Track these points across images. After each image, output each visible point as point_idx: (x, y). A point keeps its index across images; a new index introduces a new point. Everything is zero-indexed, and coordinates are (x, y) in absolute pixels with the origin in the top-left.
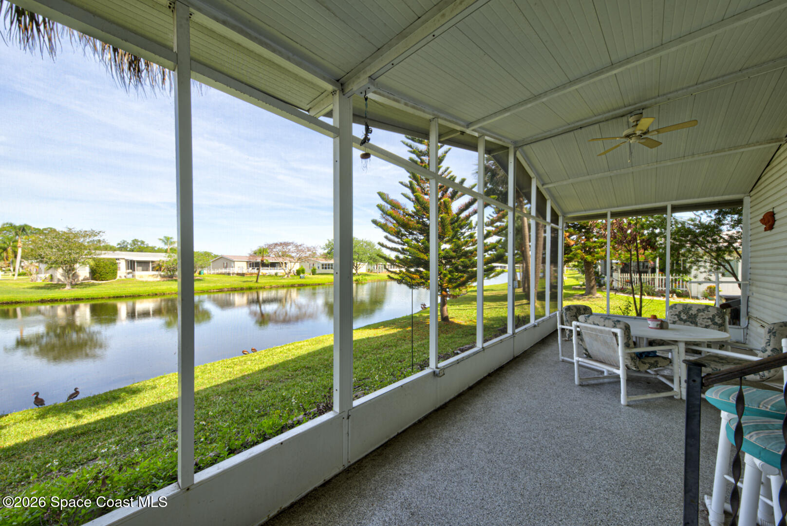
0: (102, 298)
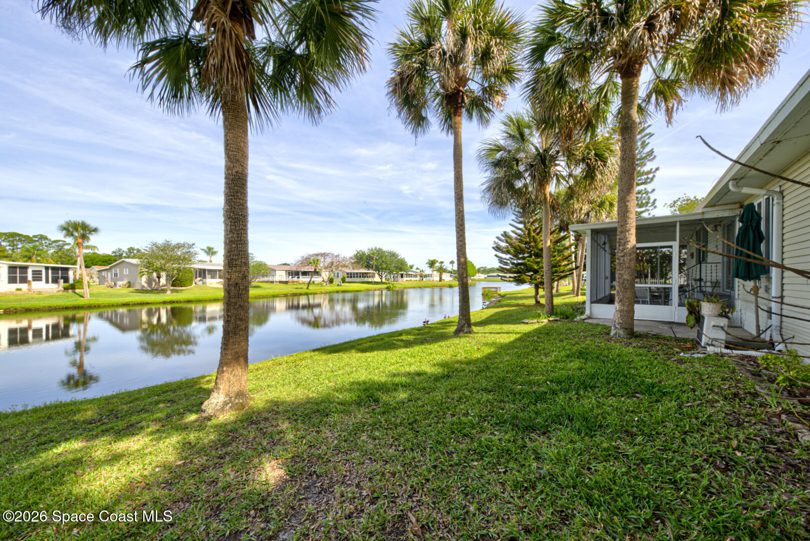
0: (177, 302)
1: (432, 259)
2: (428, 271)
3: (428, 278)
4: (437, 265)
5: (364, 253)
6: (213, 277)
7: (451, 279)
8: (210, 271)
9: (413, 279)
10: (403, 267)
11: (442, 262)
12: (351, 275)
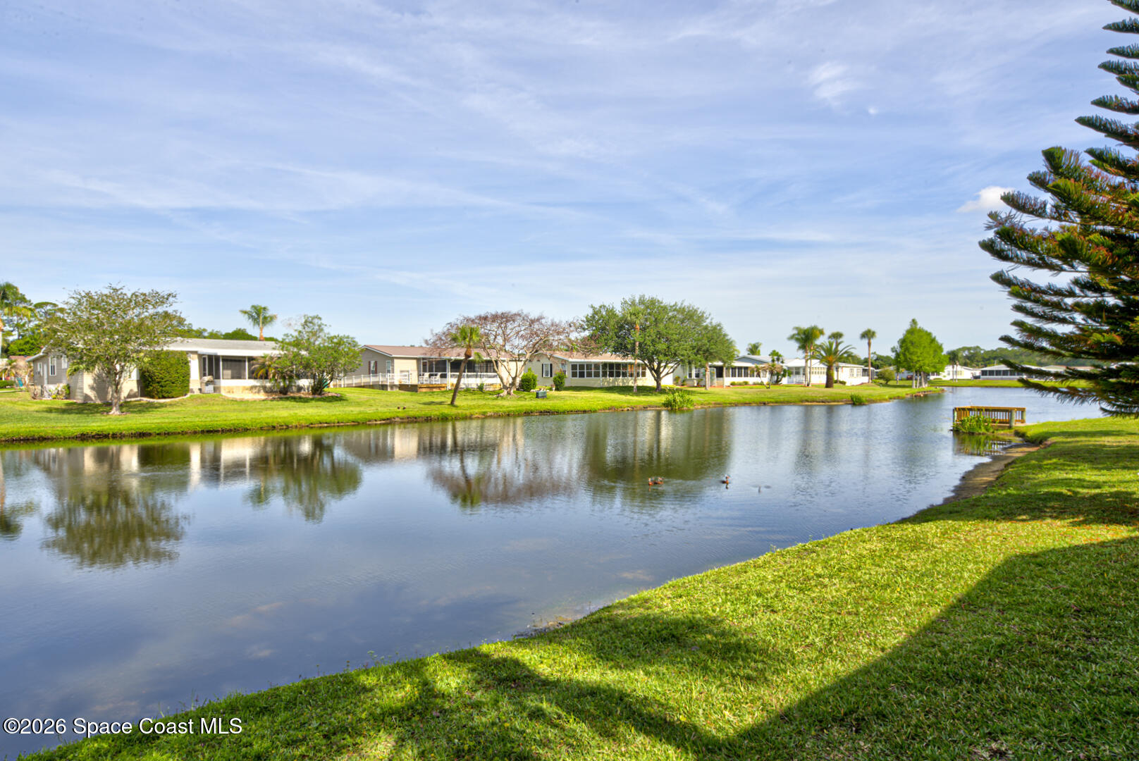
1: (805, 325)
2: (794, 357)
3: (795, 379)
4: (822, 340)
5: (611, 312)
6: (238, 376)
7: (866, 379)
8: (229, 360)
9: (751, 380)
10: (714, 349)
11: (837, 336)
12: (579, 371)
